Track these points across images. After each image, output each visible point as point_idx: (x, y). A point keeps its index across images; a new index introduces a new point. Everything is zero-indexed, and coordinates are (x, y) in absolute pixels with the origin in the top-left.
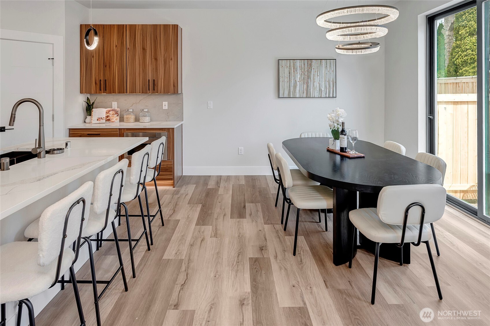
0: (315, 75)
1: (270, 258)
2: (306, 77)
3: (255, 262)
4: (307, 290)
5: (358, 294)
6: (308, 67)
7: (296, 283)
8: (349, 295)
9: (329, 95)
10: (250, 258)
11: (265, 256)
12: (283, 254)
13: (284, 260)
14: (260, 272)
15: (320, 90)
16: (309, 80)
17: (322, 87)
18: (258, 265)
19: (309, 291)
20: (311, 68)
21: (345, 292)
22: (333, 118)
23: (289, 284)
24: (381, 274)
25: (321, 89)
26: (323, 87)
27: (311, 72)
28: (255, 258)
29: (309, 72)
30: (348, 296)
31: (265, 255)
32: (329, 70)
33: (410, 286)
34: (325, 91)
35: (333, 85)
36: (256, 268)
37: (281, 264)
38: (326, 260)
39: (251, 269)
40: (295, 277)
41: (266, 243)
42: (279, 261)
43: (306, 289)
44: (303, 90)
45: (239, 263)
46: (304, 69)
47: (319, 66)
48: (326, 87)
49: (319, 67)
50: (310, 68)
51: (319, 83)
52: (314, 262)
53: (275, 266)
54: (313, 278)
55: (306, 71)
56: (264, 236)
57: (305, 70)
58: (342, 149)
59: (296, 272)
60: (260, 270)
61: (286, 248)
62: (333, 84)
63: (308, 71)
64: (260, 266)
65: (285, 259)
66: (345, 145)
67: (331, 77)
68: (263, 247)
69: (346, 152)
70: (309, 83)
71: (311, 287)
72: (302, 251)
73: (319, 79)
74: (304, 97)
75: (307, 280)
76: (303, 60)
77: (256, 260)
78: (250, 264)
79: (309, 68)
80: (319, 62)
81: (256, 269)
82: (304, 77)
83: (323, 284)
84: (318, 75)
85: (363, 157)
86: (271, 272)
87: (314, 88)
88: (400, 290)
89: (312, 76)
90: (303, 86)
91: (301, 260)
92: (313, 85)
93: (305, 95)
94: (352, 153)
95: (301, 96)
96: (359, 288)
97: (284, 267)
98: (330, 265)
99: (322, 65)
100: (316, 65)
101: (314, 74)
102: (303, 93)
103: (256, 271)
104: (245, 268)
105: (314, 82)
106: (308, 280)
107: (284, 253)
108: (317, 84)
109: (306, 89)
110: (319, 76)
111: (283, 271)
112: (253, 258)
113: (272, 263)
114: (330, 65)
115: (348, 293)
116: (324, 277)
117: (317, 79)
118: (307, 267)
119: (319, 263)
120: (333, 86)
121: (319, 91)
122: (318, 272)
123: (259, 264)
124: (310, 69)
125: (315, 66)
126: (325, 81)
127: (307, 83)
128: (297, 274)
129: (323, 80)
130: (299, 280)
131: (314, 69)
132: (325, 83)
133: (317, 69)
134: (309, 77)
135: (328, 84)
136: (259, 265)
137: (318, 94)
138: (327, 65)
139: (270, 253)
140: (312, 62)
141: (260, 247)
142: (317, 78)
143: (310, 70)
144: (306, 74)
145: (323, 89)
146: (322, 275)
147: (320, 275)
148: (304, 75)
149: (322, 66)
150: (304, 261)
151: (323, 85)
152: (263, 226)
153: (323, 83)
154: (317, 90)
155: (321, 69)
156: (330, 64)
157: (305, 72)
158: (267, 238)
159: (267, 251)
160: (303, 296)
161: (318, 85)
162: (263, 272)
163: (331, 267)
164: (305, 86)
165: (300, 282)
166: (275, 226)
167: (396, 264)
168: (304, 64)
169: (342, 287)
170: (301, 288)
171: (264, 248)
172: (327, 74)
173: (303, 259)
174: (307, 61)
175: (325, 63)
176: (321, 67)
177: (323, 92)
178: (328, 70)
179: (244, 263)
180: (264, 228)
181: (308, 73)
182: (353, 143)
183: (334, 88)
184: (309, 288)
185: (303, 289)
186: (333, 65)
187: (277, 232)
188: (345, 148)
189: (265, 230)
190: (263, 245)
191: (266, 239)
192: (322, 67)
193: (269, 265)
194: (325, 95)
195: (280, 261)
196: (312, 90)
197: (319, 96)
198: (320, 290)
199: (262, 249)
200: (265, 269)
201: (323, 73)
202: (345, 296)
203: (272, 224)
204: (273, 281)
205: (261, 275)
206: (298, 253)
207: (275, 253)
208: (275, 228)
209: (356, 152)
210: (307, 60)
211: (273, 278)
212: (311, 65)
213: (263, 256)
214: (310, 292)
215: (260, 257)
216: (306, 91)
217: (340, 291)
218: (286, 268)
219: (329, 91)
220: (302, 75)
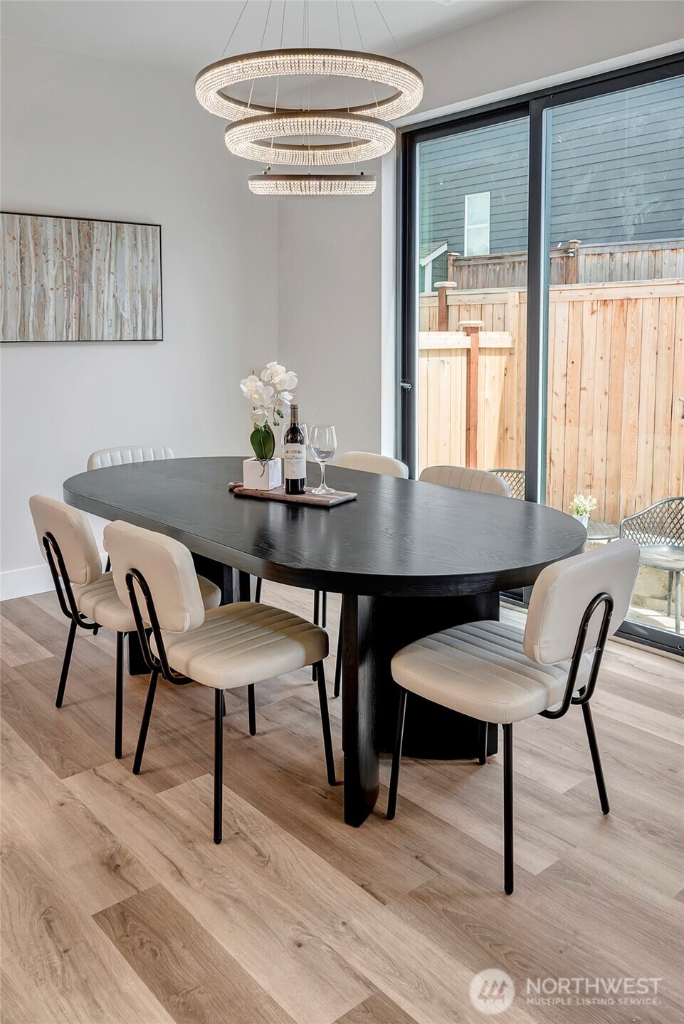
0: (102, 271)
1: (160, 885)
2: (75, 274)
3: (124, 921)
4: (341, 938)
5: (461, 881)
6: (82, 242)
7: (298, 930)
8: (443, 896)
9: (144, 333)
10: (95, 916)
11: (143, 888)
12: (192, 853)
13: (211, 872)
14: (166, 950)
15: (119, 317)
16: (86, 286)
17: (123, 310)
18: (141, 927)
19: (348, 938)
20: (90, 246)
21: (431, 893)
22: (260, 395)
23: (283, 946)
24: (464, 804)
25: (122, 315)
26: (126, 309)
27: (89, 261)
28: (114, 908)
29: (85, 258)
30: (444, 899)
31: (137, 881)
32: (143, 256)
33: (536, 807)
34: (132, 323)
35: (153, 304)
36: (142, 944)
37: (211, 889)
38: (320, 821)
39: (131, 953)
40: (280, 911)
41: (114, 841)
42: (197, 885)
43: (337, 934)
44: (68, 319)
45: (71, 953)
46: (70, 250)
47: (113, 243)
48: (134, 308)
49: (113, 247)
50: (86, 247)
51: (114, 296)
52: (295, 839)
53: (197, 906)
54: (330, 891)
55: (74, 255)
56: (87, 817)
57: (72, 252)
58: (294, 486)
59: (272, 896)
60: (163, 943)
61: (186, 832)
62: (153, 301)
63: (80, 257)
64: (151, 929)
65: (212, 870)
66: (300, 473)
67: (148, 280)
68: (112, 856)
69: (303, 493)
70: (86, 296)
71: (346, 921)
72: (238, 821)
73: (115, 282)
74: (70, 339)
75: (321, 907)
76: (64, 220)
77: (122, 913)
78: (114, 938)
79: (83, 248)
80: (114, 229)
81: (146, 946)
82: (70, 273)
83: (366, 898)
84: (112, 270)
85: (354, 500)
86: (200, 931)
87: (101, 310)
88: (527, 828)
89: (93, 273)
90: (66, 303)
91: (256, 849)
92: (98, 302)
93: (73, 335)
94: (319, 493)
95: (62, 335)
96: (451, 866)
97: (229, 896)
98: (339, 831)
99: (124, 239)
100: (106, 238)
101: (99, 269)
102: (68, 326)
103: (148, 954)
104: (106, 959)
105: (100, 292)
106: (322, 904)
107: (194, 849)
108: (107, 299)
109: (77, 314)
110: (113, 273)
111: (232, 910)
112: (106, 910)
113: (182, 901)
114: (145, 242)
115: (439, 891)
116: (354, 876)
117: (108, 285)
118: (289, 866)
119: (309, 838)
120: (154, 308)
121: (116, 321)
122: (330, 868)
123: (143, 922)
124: (88, 250)
125: (102, 242)
126: (133, 290)
127: (80, 295)
128: (277, 900)
129: (127, 287)
130: (299, 917)
131: (99, 250)
132: (132, 297)
133: (108, 253)
134: (84, 276)
135: (140, 299)
136: (145, 924)
137: (112, 330)
138: (136, 240)
139: (151, 872)
140: (92, 229)
141: (103, 864)
142: (109, 278)
143: (87, 252)
144: (76, 265)
145: (126, 315)
146: (343, 871)
147: (339, 873)
148: (69, 269)
149: (122, 243)
150: (267, 850)
151: (126, 302)
152: (62, 785)
153: (127, 295)
154: (110, 318)
155: (118, 252)
156: (144, 239)
157: (73, 259)
158: (106, 823)
159: (136, 865)
160: (345, 961)
161: (112, 301)
162: (177, 945)
163: (347, 835)
164: (74, 304)
165: (307, 924)
166: (99, 772)
167: (471, 764)
168: (69, 233)
169: (415, 879)
170: (323, 938)
171: (118, 862)
172: (136, 267)
173: (259, 845)
174: (79, 223)
175: (131, 235)
176: (119, 245)
177: (126, 325)
178: (140, 257)
179: (87, 944)
180: (69, 792)
181: (80, 264)
182: (322, 464)
183: (156, 311)
184: (342, 929)
185: (329, 938)
186: (153, 241)
187: (120, 787)
188: (301, 480)
189: (78, 796)
190: (107, 852)
191: (102, 827)
192: (122, 247)
193: (175, 912)
194: (132, 333)
195: (201, 880)
196: (94, 317)
197: (116, 337)
198: (371, 918)
199: (113, 866)
200: (174, 931)
201: (127, 266)
202: (439, 905)
203: (86, 768)
204: (232, 961)
205: (177, 960)
206: (233, 832)
207: (164, 863)
208: (105, 779)
209: (330, 489)
210: (76, 221)
211: (221, 948)
212: (89, 236)
213: (136, 888)
214: (354, 939)
215: (127, 896)
216: (78, 320)
217: (417, 896)
218: (236, 896)
219: (143, 323)
220: (62, 267)
